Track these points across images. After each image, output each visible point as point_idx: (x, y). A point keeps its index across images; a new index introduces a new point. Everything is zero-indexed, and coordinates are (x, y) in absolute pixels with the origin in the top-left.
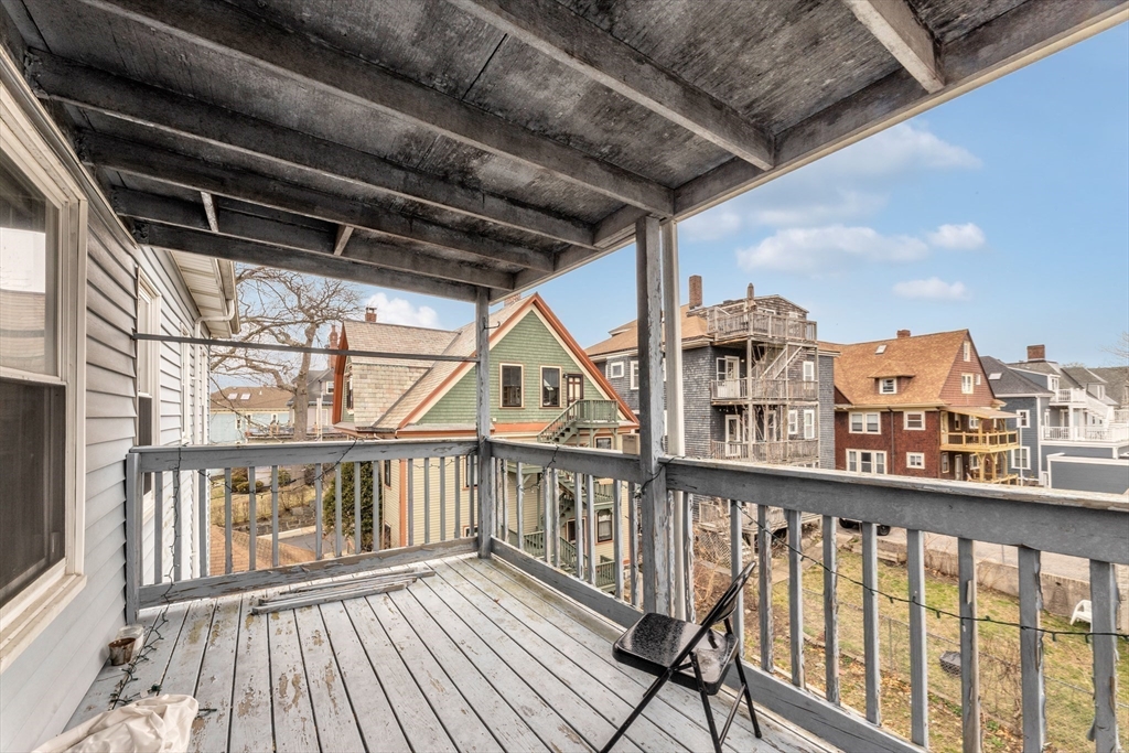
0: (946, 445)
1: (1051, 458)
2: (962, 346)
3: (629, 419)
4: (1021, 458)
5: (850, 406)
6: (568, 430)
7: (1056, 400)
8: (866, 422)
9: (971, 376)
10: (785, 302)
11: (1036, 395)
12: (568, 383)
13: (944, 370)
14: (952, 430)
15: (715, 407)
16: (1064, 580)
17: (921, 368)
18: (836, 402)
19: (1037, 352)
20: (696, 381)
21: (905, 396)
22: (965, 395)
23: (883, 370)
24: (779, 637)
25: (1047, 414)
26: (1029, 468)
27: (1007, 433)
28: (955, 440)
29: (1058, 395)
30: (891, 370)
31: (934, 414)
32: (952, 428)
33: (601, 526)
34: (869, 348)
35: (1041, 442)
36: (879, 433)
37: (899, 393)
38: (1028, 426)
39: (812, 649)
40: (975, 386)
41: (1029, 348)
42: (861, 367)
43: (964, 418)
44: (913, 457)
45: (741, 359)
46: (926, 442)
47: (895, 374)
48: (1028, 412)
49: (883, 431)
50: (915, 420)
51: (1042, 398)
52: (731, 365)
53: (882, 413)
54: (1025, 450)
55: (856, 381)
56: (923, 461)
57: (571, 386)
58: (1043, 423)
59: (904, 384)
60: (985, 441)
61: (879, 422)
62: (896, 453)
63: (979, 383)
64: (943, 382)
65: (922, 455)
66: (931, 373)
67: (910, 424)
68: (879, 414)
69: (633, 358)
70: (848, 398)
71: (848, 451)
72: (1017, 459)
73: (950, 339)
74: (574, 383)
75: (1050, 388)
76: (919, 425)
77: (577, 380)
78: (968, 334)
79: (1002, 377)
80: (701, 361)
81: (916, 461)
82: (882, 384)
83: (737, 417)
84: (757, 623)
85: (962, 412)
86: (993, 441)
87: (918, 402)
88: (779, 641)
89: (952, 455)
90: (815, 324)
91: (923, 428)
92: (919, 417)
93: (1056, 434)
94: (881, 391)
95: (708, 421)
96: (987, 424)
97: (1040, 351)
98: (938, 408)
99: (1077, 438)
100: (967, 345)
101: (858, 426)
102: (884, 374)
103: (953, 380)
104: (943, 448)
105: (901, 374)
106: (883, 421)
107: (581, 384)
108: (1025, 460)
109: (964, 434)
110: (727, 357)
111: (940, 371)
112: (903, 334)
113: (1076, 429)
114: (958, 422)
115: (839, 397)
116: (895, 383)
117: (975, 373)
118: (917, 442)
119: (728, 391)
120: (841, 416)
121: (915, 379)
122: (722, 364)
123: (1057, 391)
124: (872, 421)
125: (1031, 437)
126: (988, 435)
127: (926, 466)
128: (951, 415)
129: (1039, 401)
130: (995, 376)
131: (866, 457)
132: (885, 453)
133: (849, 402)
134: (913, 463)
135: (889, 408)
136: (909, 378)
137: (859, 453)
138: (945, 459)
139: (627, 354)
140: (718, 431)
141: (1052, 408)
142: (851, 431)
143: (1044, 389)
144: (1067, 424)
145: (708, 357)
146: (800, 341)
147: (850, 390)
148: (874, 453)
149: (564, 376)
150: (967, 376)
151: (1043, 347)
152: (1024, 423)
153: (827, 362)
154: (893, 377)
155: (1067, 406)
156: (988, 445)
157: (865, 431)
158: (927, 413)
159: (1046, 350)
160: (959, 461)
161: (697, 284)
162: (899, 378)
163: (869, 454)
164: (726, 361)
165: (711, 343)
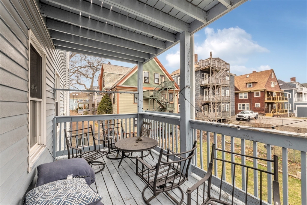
0: (266, 100)
1: (297, 106)
2: (271, 74)
3: (178, 89)
4: (288, 107)
5: (239, 91)
6: (161, 89)
7: (299, 91)
8: (243, 96)
9: (274, 82)
10: (221, 60)
11: (293, 89)
12: (161, 78)
13: (266, 80)
14: (268, 96)
15: (201, 87)
16: (300, 128)
17: (259, 80)
18: (235, 90)
19: (293, 79)
21: (255, 87)
22: (272, 88)
23: (248, 81)
24: (219, 142)
25: (296, 94)
26: (291, 110)
27: (284, 97)
28: (269, 99)
29: (299, 89)
30: (251, 81)
31: (263, 92)
32: (268, 95)
34: (245, 76)
35: (294, 102)
36: (247, 98)
37: (253, 87)
38: (290, 98)
39: (228, 144)
40: (275, 85)
41: (291, 78)
42: (242, 81)
43: (272, 93)
44: (257, 104)
45: (208, 74)
46: (261, 100)
48: (290, 94)
49: (248, 98)
50: (257, 94)
51: (294, 90)
52: (206, 76)
53: (248, 93)
54: (289, 105)
55: (241, 85)
56: (260, 105)
57: (162, 79)
58: (295, 97)
59: (254, 84)
60: (278, 99)
62: (252, 104)
63: (276, 84)
64: (266, 83)
65: (260, 104)
66: (262, 81)
67: (256, 95)
68: (247, 93)
69: (179, 76)
70: (239, 89)
71: (238, 104)
72: (287, 107)
73: (268, 72)
74: (163, 78)
75: (297, 87)
76: (259, 95)
77: (164, 77)
78: (273, 70)
79: (283, 85)
81: (258, 105)
82: (248, 85)
83: (207, 90)
84: (213, 139)
85: (271, 91)
86: (280, 99)
87: (258, 89)
88: (219, 143)
89: (268, 103)
90: (229, 64)
91: (260, 96)
92: (259, 93)
93: (299, 100)
94: (248, 87)
95: (199, 91)
96: (278, 94)
97: (294, 79)
98: (264, 90)
99: (305, 101)
100: (273, 74)
101: (241, 97)
102: (249, 82)
103: (269, 83)
104: (265, 101)
105: (253, 81)
106: (248, 95)
107: (165, 78)
108: (289, 107)
109: (272, 97)
110: (204, 74)
111: (265, 80)
112: (254, 72)
113: (305, 98)
114: (270, 94)
115: (236, 89)
116: (252, 84)
117: (275, 82)
118: (258, 100)
119: (205, 82)
120: (237, 94)
121: (258, 83)
122: (203, 75)
123: (299, 88)
124: (245, 95)
125: (291, 101)
126: (279, 97)
127: (261, 107)
128: (268, 92)
130: (281, 85)
131: (244, 105)
132: (249, 104)
133: (239, 90)
134: (257, 106)
135: (250, 91)
136: (256, 83)
137: (242, 104)
138: (266, 105)
139: (177, 75)
140: (202, 93)
141: (297, 93)
142: (239, 98)
143: (295, 87)
144: (302, 97)
145: (199, 73)
146: (225, 69)
147: (239, 87)
148: (246, 104)
149: (160, 76)
150: (273, 82)
151: (295, 78)
152: (289, 97)
153: (232, 77)
154: (251, 82)
155: (302, 92)
156: (279, 100)
157: (243, 98)
158: (261, 92)
159: (296, 79)
160: (270, 106)
161: (196, 56)
162: (253, 83)
163: (244, 104)
164: (205, 75)
165: (200, 69)
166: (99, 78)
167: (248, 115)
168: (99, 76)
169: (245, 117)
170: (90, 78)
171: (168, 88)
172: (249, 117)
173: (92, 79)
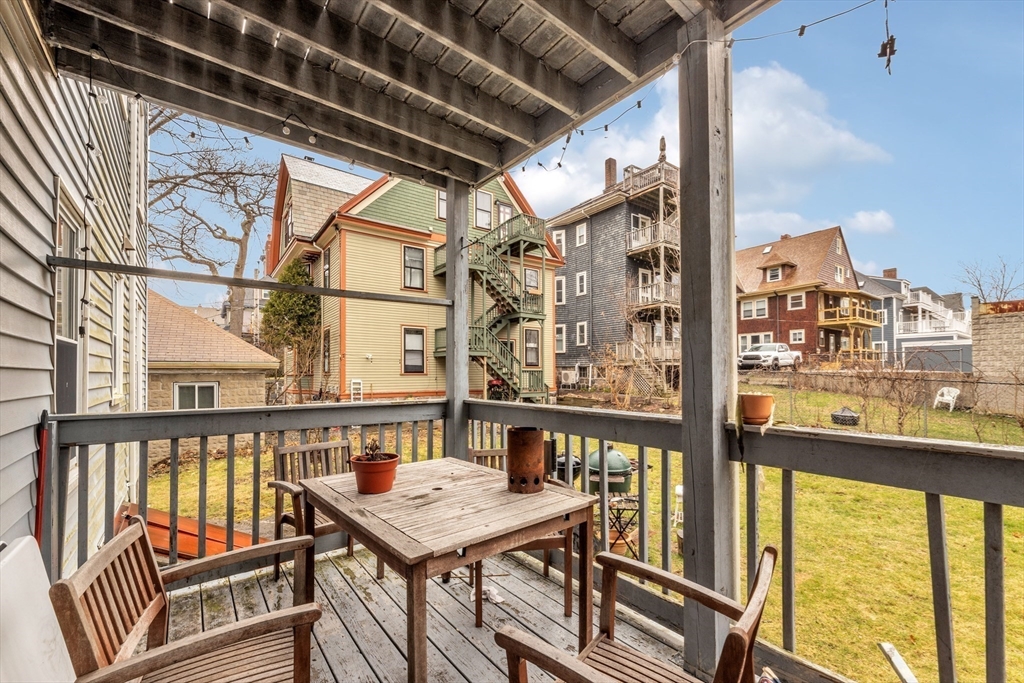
0: (822, 320)
1: (905, 345)
2: (835, 240)
5: (742, 296)
6: (500, 246)
7: (909, 302)
8: (755, 309)
9: (842, 268)
12: (499, 211)
14: (826, 307)
15: (629, 256)
17: (802, 259)
19: (891, 273)
20: (614, 237)
21: (789, 280)
22: (837, 284)
23: (770, 260)
25: (901, 314)
27: (872, 311)
28: (829, 315)
29: (909, 298)
30: (778, 260)
31: (814, 293)
33: (529, 353)
34: (757, 250)
35: (897, 336)
36: (767, 316)
37: (784, 278)
38: (886, 323)
40: (846, 279)
41: (884, 270)
43: (837, 296)
44: (795, 334)
46: (805, 319)
47: (780, 262)
48: (886, 309)
49: (770, 314)
50: (797, 301)
51: (897, 299)
52: (644, 223)
53: (770, 298)
56: (803, 336)
58: (898, 320)
59: (788, 271)
60: (854, 315)
61: (766, 307)
62: (781, 332)
63: (848, 276)
64: (821, 267)
65: (803, 331)
66: (810, 261)
67: (793, 305)
68: (766, 300)
70: (742, 289)
73: (825, 235)
75: (903, 292)
76: (800, 304)
77: (506, 209)
78: (840, 230)
80: (618, 217)
81: (798, 337)
82: (769, 273)
83: (649, 272)
85: (835, 291)
87: (800, 283)
89: (828, 331)
91: (804, 307)
92: (800, 297)
93: (907, 330)
94: (769, 279)
95: (624, 272)
97: (893, 271)
98: (817, 287)
99: (923, 331)
100: (839, 241)
101: (749, 313)
102: (771, 263)
103: (828, 267)
104: (819, 324)
105: (785, 261)
106: (770, 305)
109: (837, 310)
110: (640, 216)
111: (818, 260)
112: (786, 237)
113: (923, 324)
114: (832, 299)
116: (780, 272)
117: (846, 267)
118: (798, 319)
119: (640, 243)
121: (798, 267)
122: (636, 220)
123: (909, 294)
124: (761, 306)
125: (888, 332)
126: (857, 308)
127: (806, 340)
128: (826, 294)
129: (894, 300)
131: (755, 340)
132: (771, 334)
134: (795, 340)
135: (775, 293)
136: (793, 266)
137: (749, 336)
138: (822, 335)
140: (633, 281)
141: (904, 308)
142: (742, 319)
143: (899, 292)
144: (916, 321)
145: (624, 212)
148: (762, 335)
149: (495, 203)
150: (839, 267)
151: (895, 270)
154: (778, 265)
155: (916, 307)
156: (857, 317)
157: (754, 316)
158: (807, 293)
159: (898, 272)
160: (832, 339)
161: (612, 166)
162: (784, 266)
163: (758, 337)
164: (640, 220)
165: (627, 198)
166: (267, 247)
167: (775, 354)
168: (268, 242)
169: (763, 359)
170: (233, 240)
171: (525, 242)
172: (776, 359)
173: (242, 244)
